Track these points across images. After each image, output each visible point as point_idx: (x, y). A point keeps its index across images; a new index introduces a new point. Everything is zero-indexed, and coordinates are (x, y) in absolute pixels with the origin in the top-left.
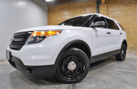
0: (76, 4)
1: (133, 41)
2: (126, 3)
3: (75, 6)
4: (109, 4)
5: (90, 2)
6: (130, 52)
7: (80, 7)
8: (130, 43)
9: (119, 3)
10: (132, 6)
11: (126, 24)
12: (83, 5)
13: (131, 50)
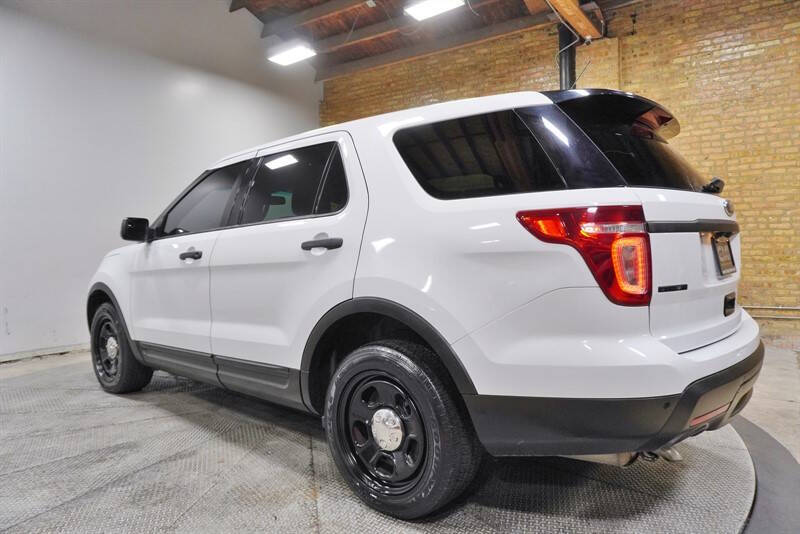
0: (455, 52)
1: (792, 266)
2: (745, 13)
3: (448, 68)
4: (633, 33)
5: (527, 38)
7: (474, 67)
8: (774, 279)
9: (698, 19)
10: (789, 34)
11: (746, 154)
12: (489, 58)
13: (775, 323)
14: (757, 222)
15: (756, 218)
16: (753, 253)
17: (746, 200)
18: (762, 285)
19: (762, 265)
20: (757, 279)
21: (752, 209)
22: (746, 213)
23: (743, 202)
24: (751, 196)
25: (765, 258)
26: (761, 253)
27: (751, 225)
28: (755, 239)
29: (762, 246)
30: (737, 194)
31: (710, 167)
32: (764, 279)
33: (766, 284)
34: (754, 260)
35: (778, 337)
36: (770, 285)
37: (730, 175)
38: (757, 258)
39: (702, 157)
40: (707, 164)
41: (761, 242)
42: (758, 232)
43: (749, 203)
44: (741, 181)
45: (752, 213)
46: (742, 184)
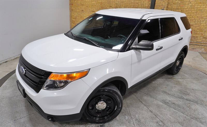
1: (203, 33)
6: (194, 49)
8: (198, 36)
11: (200, 3)
13: (196, 46)
14: (198, 21)
15: (198, 20)
16: (195, 29)
17: (197, 15)
18: (195, 37)
19: (196, 32)
20: (194, 35)
21: (198, 18)
22: (196, 19)
23: (196, 16)
24: (198, 14)
25: (197, 30)
26: (197, 29)
27: (196, 22)
28: (196, 26)
29: (197, 27)
30: (195, 13)
31: (191, 5)
32: (196, 35)
33: (196, 37)
34: (195, 31)
35: (195, 49)
36: (197, 37)
37: (195, 8)
38: (196, 30)
39: (189, 2)
40: (190, 4)
41: (198, 26)
42: (197, 24)
43: (197, 16)
44: (197, 10)
45: (197, 19)
46: (197, 11)
